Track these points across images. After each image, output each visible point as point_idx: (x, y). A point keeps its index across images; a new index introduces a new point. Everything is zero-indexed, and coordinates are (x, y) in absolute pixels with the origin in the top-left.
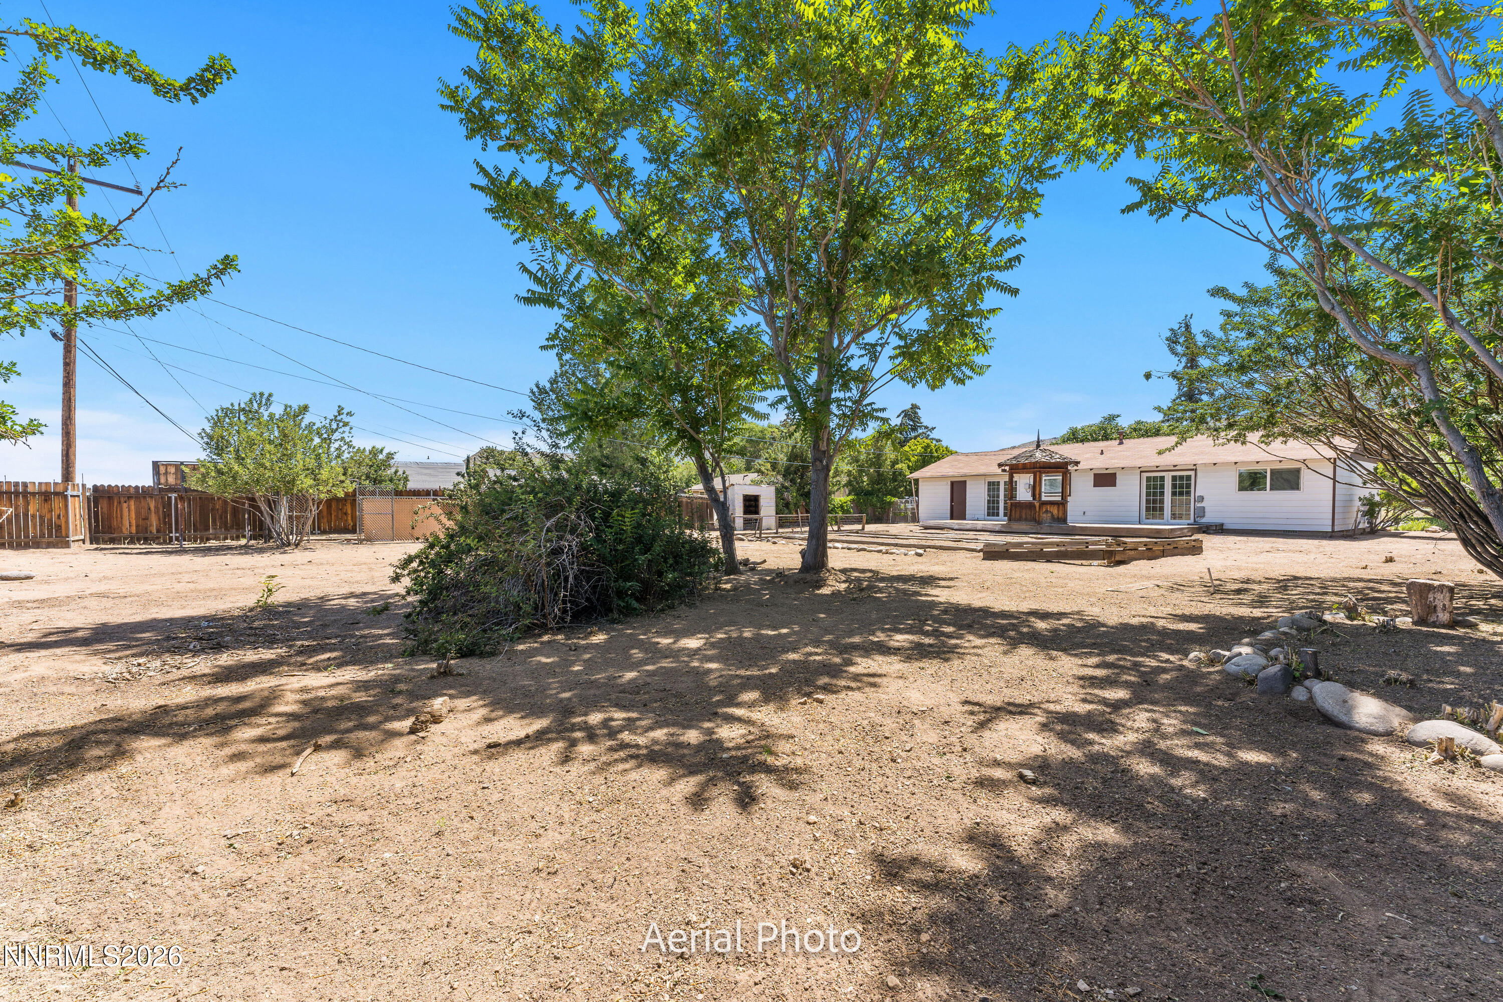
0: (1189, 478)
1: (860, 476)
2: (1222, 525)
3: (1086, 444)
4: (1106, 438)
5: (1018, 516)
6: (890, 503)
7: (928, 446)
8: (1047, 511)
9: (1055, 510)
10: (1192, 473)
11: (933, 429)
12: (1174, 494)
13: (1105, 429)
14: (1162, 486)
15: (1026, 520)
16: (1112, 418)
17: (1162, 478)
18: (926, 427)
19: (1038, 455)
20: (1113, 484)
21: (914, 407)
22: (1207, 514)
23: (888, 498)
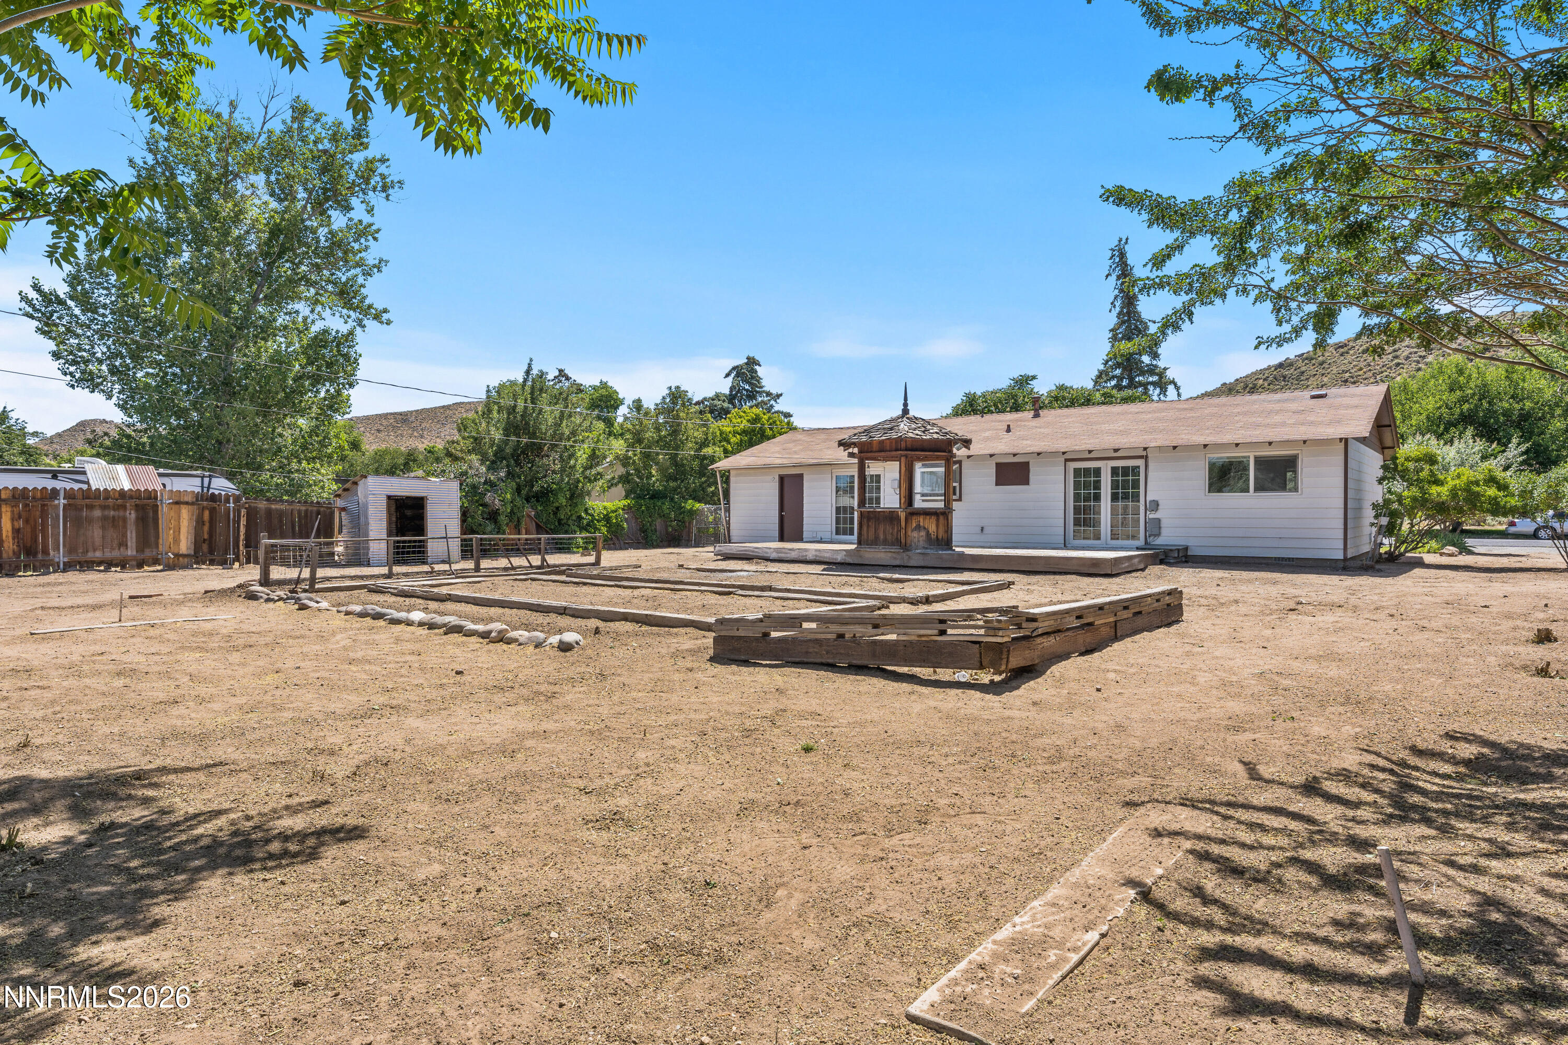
0: (1135, 470)
1: (647, 467)
2: (1186, 549)
3: (987, 417)
4: (1016, 408)
5: (872, 536)
6: (692, 513)
7: (757, 419)
8: (918, 528)
9: (931, 525)
10: (1140, 463)
11: (779, 396)
12: (1115, 497)
13: (1014, 397)
14: (1097, 485)
15: (885, 542)
16: (1024, 381)
17: (1097, 472)
18: (769, 394)
19: (904, 426)
20: (1025, 481)
21: (752, 362)
22: (1164, 532)
23: (690, 504)
